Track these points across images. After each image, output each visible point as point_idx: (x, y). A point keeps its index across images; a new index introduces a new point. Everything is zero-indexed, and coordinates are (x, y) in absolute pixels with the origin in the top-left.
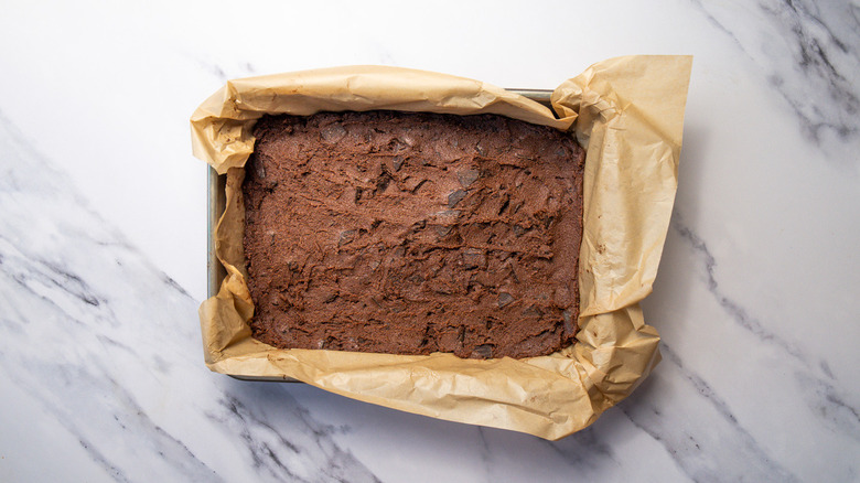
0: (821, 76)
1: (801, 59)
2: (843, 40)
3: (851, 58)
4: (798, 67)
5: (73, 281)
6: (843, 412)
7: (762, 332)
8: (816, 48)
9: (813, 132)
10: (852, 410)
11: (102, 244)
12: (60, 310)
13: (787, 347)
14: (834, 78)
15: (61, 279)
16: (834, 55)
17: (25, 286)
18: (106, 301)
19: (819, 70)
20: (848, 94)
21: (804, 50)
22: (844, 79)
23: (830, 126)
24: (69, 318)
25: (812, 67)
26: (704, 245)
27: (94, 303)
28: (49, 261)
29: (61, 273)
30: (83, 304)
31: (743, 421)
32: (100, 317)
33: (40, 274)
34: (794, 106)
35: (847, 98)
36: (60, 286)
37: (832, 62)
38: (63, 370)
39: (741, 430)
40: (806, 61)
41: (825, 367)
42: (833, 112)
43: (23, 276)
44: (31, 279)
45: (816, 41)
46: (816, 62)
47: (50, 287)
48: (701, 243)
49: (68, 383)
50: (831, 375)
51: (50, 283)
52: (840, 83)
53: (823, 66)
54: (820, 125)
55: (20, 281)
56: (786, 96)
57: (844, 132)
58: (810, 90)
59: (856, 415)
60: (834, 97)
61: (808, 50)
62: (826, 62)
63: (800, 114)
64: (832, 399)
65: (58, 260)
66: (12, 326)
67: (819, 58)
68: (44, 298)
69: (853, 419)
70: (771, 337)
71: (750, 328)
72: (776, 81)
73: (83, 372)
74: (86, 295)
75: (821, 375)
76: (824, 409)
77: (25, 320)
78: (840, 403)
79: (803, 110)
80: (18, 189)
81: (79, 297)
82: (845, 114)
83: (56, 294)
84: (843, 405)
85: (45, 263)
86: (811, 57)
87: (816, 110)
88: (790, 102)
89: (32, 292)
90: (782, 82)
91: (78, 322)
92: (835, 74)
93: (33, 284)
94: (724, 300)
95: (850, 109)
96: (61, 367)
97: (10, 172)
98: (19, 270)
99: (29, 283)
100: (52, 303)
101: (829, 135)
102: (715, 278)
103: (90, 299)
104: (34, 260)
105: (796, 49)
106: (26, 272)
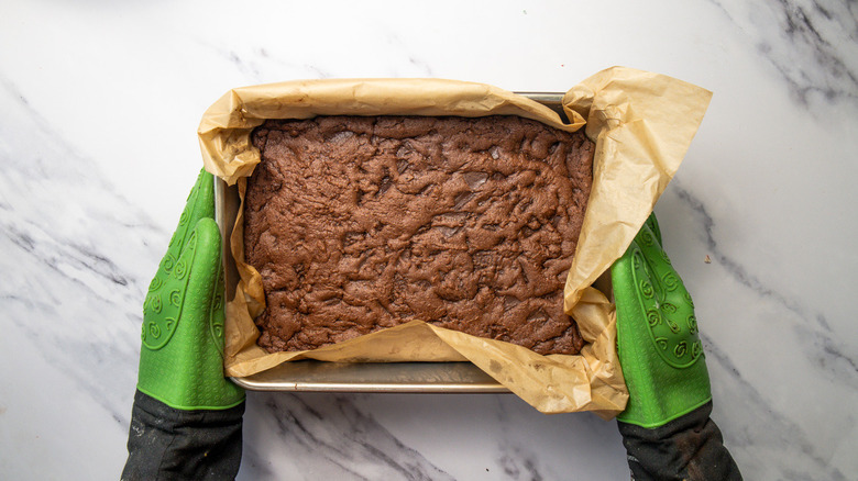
0: (807, 42)
1: (787, 27)
2: (826, 7)
3: (834, 24)
4: (784, 34)
5: (102, 263)
6: (841, 363)
7: (760, 288)
8: (801, 16)
9: (801, 96)
10: (850, 360)
11: (128, 226)
12: (89, 290)
13: (785, 302)
14: (819, 44)
15: (90, 261)
16: (819, 22)
17: (56, 269)
18: (134, 281)
19: (804, 36)
20: (834, 58)
21: (789, 18)
22: (828, 44)
23: (818, 89)
24: (99, 298)
25: (798, 34)
26: (702, 206)
27: (123, 283)
28: (78, 244)
29: (90, 255)
30: (112, 284)
31: (745, 375)
32: (128, 296)
33: (71, 257)
34: (782, 71)
35: (833, 62)
36: (90, 268)
37: (817, 29)
38: (95, 348)
39: (744, 383)
40: (792, 28)
41: (822, 320)
42: (820, 76)
43: (54, 260)
44: (61, 262)
45: (800, 9)
46: (802, 29)
47: (79, 269)
48: (699, 205)
49: (100, 361)
50: (828, 328)
51: (80, 265)
52: (825, 48)
53: (808, 33)
54: (808, 89)
55: (52, 265)
56: (774, 63)
57: (831, 94)
58: (797, 56)
59: (854, 365)
60: (820, 61)
61: (793, 18)
62: (811, 28)
63: (788, 79)
64: (830, 350)
65: (87, 243)
66: (46, 309)
67: (804, 25)
68: (75, 280)
69: (851, 370)
70: (769, 293)
71: (749, 285)
72: (764, 48)
73: (114, 349)
74: (115, 275)
75: (818, 328)
76: (822, 360)
77: (57, 302)
78: (837, 354)
79: (792, 75)
80: (47, 177)
81: (108, 277)
82: (831, 77)
83: (86, 276)
84: (840, 356)
85: (74, 246)
86: (797, 25)
87: (803, 75)
88: (778, 68)
89: (63, 274)
90: (770, 49)
91: (107, 301)
92: (820, 40)
93: (64, 267)
94: (723, 259)
95: (836, 73)
96: (93, 345)
97: (39, 161)
98: (49, 254)
99: (60, 266)
100: (83, 284)
101: (817, 98)
102: (715, 238)
103: (119, 279)
104: (64, 243)
105: (782, 18)
106: (57, 256)
